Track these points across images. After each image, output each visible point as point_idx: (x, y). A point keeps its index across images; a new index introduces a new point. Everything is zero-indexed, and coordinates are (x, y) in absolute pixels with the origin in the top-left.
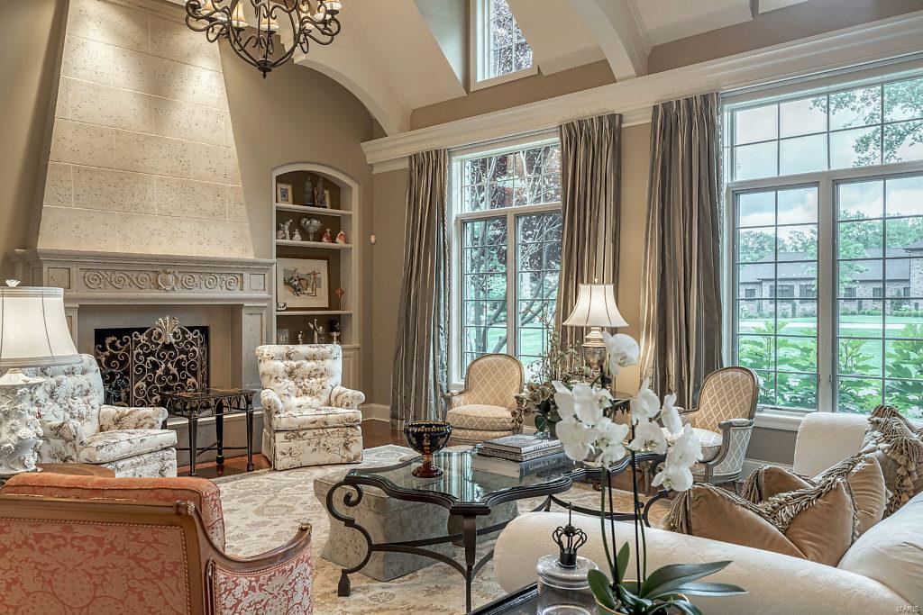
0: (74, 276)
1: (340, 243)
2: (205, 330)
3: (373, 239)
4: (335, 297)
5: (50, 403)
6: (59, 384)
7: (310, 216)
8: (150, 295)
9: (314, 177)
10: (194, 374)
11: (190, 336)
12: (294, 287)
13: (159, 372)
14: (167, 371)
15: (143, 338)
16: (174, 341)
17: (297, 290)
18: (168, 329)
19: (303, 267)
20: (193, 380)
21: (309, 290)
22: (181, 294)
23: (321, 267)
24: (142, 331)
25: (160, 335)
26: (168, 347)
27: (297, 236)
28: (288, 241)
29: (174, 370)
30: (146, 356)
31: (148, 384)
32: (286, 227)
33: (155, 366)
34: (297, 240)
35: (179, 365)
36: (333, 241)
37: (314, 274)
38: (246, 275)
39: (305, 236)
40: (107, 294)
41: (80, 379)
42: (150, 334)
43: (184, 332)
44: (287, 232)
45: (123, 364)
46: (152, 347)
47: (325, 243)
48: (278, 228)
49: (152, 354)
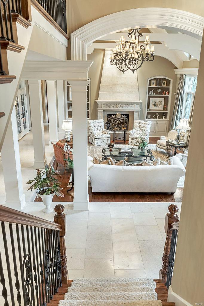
0: (102, 105)
1: (167, 95)
2: (128, 115)
3: (175, 93)
4: (165, 108)
5: (94, 127)
6: (96, 125)
7: (159, 88)
8: (116, 109)
9: (160, 79)
10: (123, 124)
11: (123, 117)
12: (154, 105)
13: (117, 123)
14: (118, 123)
15: (114, 117)
16: (120, 117)
17: (155, 106)
18: (119, 115)
19: (157, 100)
20: (123, 125)
21: (158, 106)
22: (121, 109)
23: (162, 100)
24: (114, 115)
25: (117, 116)
26: (119, 118)
27: (154, 94)
28: (152, 95)
29: (120, 123)
30: (115, 120)
31: (115, 125)
32: (152, 91)
33: (116, 122)
34: (154, 95)
35: (120, 122)
36: (165, 94)
37: (160, 102)
38: (135, 105)
39: (157, 93)
40: (108, 109)
41: (100, 124)
42: (115, 116)
43: (122, 116)
44: (152, 93)
45: (111, 121)
46: (116, 118)
47: (163, 95)
48: (149, 92)
49: (116, 120)
